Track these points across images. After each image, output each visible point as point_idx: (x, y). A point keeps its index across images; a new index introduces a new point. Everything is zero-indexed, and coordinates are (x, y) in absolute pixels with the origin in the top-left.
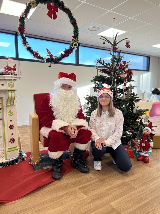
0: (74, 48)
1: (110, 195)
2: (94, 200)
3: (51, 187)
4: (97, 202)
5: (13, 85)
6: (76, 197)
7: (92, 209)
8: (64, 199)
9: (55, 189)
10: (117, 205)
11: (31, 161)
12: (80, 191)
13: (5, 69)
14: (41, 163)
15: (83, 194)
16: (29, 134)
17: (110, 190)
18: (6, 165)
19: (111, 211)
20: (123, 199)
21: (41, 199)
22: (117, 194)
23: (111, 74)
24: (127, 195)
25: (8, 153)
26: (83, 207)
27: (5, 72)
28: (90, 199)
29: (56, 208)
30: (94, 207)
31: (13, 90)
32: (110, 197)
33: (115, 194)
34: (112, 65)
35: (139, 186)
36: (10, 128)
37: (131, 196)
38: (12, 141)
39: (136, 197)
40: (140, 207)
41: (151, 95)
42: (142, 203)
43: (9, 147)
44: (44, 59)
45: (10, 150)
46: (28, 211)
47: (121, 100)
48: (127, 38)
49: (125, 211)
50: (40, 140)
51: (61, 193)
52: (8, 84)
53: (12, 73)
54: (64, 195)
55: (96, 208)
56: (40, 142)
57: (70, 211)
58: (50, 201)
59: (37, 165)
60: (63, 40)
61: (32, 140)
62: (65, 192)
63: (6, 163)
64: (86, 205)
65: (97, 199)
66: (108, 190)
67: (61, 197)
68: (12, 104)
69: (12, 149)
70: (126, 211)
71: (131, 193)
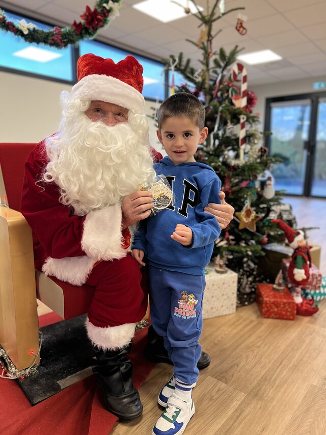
0: (112, 9)
48: (239, 9)
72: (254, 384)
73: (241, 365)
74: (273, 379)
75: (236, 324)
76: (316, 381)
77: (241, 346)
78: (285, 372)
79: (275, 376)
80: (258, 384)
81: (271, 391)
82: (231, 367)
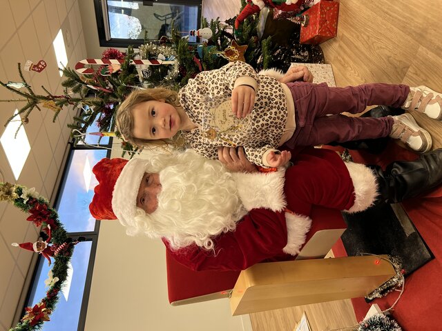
0: (28, 195)
48: (19, 69)
60: (25, 275)
72: (409, 38)
73: (389, 54)
74: (404, 20)
75: (343, 62)
77: (368, 55)
81: (417, 20)
82: (391, 63)
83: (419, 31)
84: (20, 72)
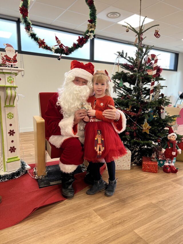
0: (90, 35)
1: (134, 220)
2: (114, 225)
3: (60, 208)
4: (118, 228)
5: (14, 81)
6: (91, 222)
7: (111, 237)
8: (76, 224)
9: (65, 210)
10: (143, 233)
11: (35, 175)
12: (96, 214)
13: (3, 59)
14: (47, 177)
15: (99, 218)
16: (34, 141)
17: (134, 213)
18: (5, 179)
19: (137, 241)
20: (151, 225)
21: (47, 222)
22: (142, 218)
23: (134, 70)
24: (155, 221)
25: (7, 165)
26: (100, 234)
27: (3, 63)
28: (109, 225)
29: (66, 234)
30: (114, 234)
31: (13, 87)
32: (135, 221)
33: (140, 218)
34: (136, 59)
35: (169, 209)
36: (9, 134)
37: (160, 221)
38: (13, 149)
39: (167, 223)
40: (173, 235)
41: (178, 99)
42: (176, 231)
43: (8, 157)
44: (52, 49)
45: (9, 161)
46: (30, 238)
47: (147, 103)
48: (156, 25)
49: (154, 241)
50: (46, 149)
51: (72, 216)
52: (6, 79)
53: (12, 65)
54: (76, 218)
55: (117, 237)
56: (46, 152)
57: (84, 239)
58: (59, 226)
59: (42, 180)
61: (36, 149)
62: (77, 215)
63: (5, 177)
64: (104, 232)
65: (118, 224)
66: (130, 213)
67: (72, 220)
68: (11, 104)
69: (12, 160)
70: (156, 241)
71: (160, 218)
72: (125, 197)
73: (124, 191)
74: (135, 197)
75: (134, 176)
76: (154, 201)
77: (130, 184)
78: (142, 196)
79: (137, 196)
80: (127, 198)
82: (120, 190)
83: (125, 201)
84: (154, 26)
